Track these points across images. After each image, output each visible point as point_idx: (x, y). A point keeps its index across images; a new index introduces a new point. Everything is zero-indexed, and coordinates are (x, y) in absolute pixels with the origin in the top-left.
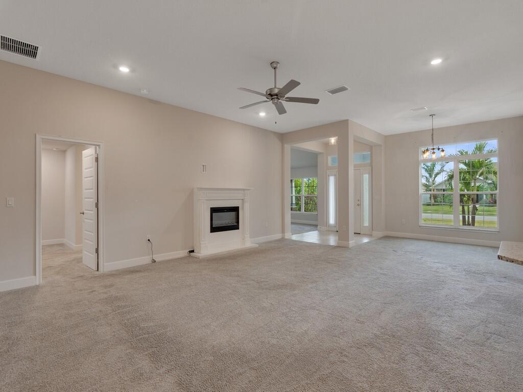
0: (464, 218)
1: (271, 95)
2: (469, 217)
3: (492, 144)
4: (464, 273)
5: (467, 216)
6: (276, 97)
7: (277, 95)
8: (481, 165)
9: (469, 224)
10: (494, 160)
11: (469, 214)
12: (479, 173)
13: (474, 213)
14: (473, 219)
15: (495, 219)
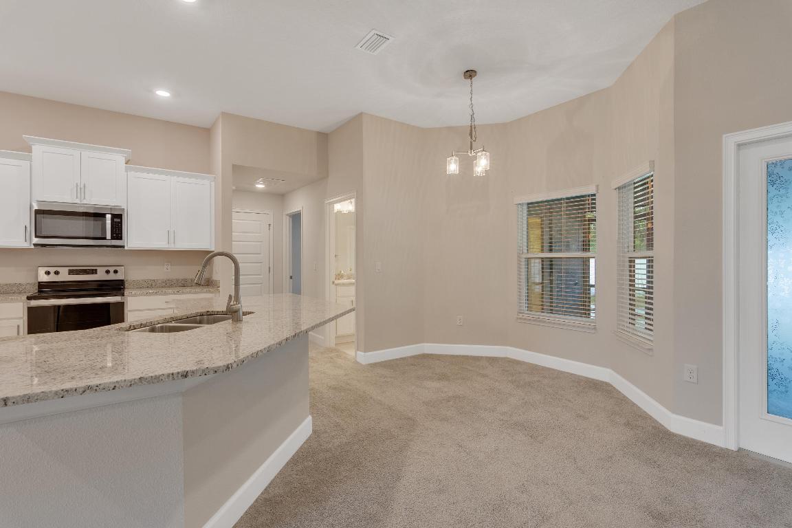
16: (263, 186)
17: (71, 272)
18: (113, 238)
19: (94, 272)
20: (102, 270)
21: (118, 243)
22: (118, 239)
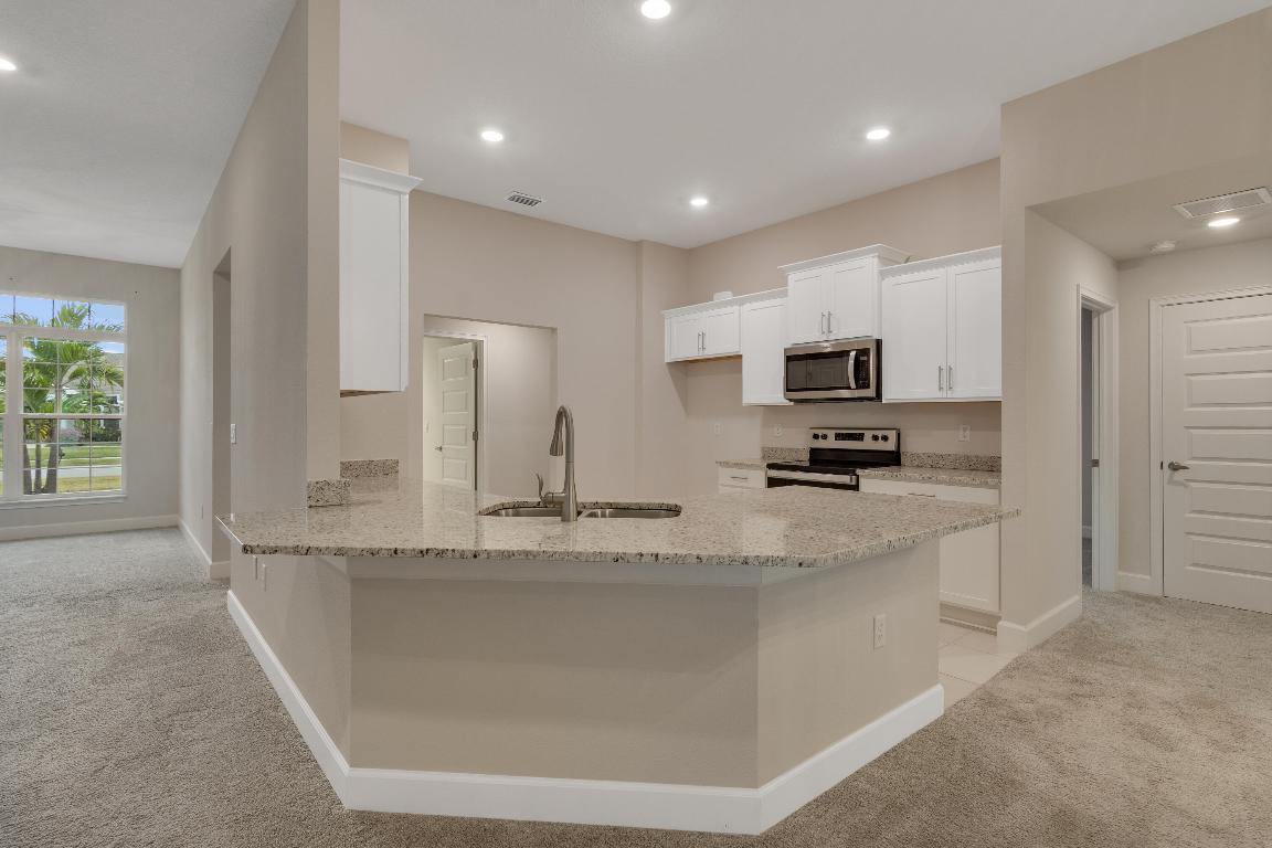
0: (27, 476)
2: (38, 473)
3: (108, 314)
4: (59, 608)
5: (33, 473)
8: (74, 354)
9: (39, 490)
10: (113, 348)
11: (38, 464)
12: (70, 371)
13: (52, 463)
14: (52, 475)
15: (117, 470)
17: (839, 437)
18: (858, 387)
19: (860, 437)
20: (868, 435)
21: (871, 392)
22: (867, 386)
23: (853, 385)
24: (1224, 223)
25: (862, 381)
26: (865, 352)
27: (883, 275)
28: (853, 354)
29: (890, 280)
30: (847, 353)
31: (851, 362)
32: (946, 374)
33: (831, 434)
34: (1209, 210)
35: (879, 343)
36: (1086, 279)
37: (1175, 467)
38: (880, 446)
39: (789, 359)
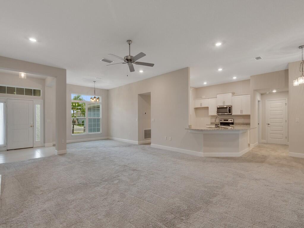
1: (127, 60)
6: (130, 61)
7: (131, 60)
16: (276, 91)
17: (224, 120)
18: (229, 113)
19: (228, 120)
20: (229, 120)
21: (231, 114)
22: (230, 113)
23: (228, 112)
24: (274, 91)
25: (230, 112)
26: (230, 107)
27: (232, 96)
28: (228, 108)
29: (233, 97)
30: (227, 108)
31: (228, 109)
32: (241, 111)
33: (223, 120)
34: (273, 90)
35: (232, 106)
36: (258, 98)
37: (268, 124)
38: (231, 122)
39: (218, 108)
